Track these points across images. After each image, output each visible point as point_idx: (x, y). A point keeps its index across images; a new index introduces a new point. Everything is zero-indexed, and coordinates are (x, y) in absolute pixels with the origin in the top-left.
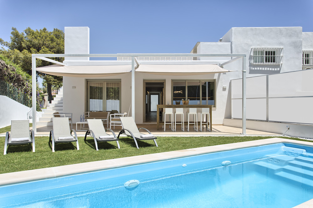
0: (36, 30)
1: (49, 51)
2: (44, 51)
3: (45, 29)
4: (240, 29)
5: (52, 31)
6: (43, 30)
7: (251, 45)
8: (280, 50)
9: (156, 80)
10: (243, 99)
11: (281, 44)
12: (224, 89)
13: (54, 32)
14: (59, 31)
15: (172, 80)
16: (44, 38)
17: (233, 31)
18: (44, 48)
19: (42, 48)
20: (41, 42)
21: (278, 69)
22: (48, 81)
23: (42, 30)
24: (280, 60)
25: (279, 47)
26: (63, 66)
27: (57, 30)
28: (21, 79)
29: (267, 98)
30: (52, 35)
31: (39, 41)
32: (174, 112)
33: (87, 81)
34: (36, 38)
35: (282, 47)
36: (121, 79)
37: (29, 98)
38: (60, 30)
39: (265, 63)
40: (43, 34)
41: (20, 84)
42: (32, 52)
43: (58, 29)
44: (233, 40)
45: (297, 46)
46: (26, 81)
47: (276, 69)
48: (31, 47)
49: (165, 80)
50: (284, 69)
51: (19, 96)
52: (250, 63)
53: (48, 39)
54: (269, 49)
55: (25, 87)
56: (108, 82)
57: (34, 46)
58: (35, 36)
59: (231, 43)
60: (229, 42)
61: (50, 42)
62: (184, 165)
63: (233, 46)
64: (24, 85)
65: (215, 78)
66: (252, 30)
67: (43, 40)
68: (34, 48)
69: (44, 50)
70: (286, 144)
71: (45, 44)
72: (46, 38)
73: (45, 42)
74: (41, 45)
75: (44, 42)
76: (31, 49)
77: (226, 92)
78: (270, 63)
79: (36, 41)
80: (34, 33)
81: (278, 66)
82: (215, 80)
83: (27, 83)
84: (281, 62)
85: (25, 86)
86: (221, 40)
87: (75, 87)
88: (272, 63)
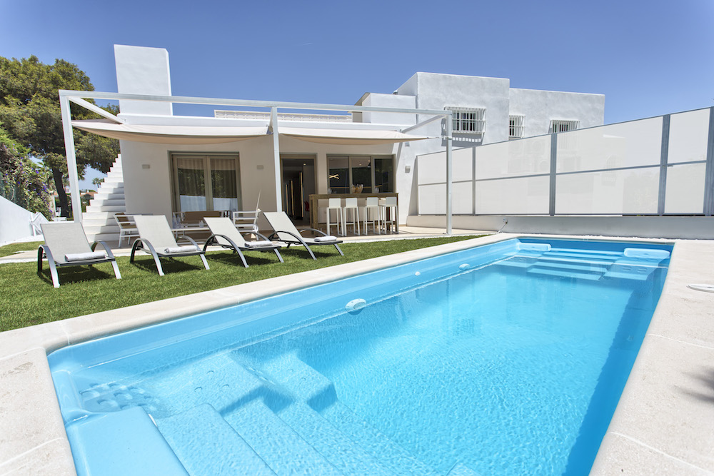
0: (14, 59)
1: (52, 105)
2: (39, 104)
3: (34, 60)
4: (428, 75)
5: (53, 63)
6: (31, 60)
7: (445, 103)
8: (482, 112)
9: (299, 155)
10: (447, 183)
11: (483, 102)
12: (407, 170)
13: (58, 66)
14: (68, 65)
15: (328, 156)
16: (35, 76)
17: (419, 78)
18: (37, 97)
19: (34, 96)
20: (30, 86)
21: (480, 140)
22: (56, 165)
23: (27, 59)
24: (482, 127)
25: (481, 107)
26: (119, 123)
27: (63, 62)
28: (8, 153)
29: (474, 180)
30: (53, 72)
31: (24, 83)
32: (343, 205)
33: (172, 155)
34: (15, 75)
35: (484, 108)
36: (239, 153)
37: (27, 193)
38: (71, 63)
39: (462, 132)
40: (32, 67)
41: (6, 164)
42: (10, 105)
43: (67, 62)
44: (419, 92)
45: (503, 107)
46: (17, 159)
47: (476, 141)
48: (5, 95)
49: (315, 156)
50: (486, 139)
51: (7, 189)
52: (442, 129)
53: (45, 78)
54: (468, 110)
55: (16, 172)
56: (215, 157)
57: (14, 92)
58: (14, 70)
59: (417, 97)
60: (413, 95)
61: (51, 86)
62: (417, 273)
63: (419, 101)
64: (16, 167)
65: (393, 153)
66: (445, 77)
67: (32, 80)
68: (14, 96)
69: (38, 101)
70: (522, 240)
71: (40, 90)
72: (40, 76)
73: (38, 86)
74: (30, 91)
75: (36, 84)
76: (6, 98)
77: (411, 175)
78: (469, 132)
79: (17, 83)
80: (10, 63)
81: (479, 136)
82: (393, 156)
83: (20, 163)
84: (483, 131)
85: (18, 168)
86: (395, 93)
87: (149, 167)
88: (472, 132)
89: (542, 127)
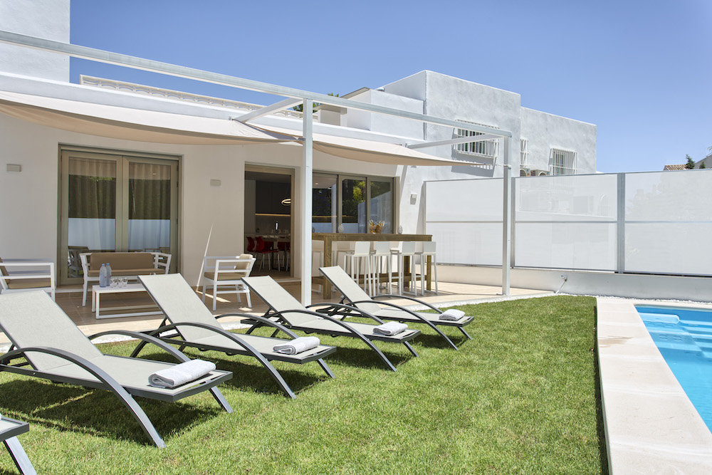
4: (438, 76)
7: (454, 114)
11: (495, 119)
12: (413, 201)
15: (314, 172)
17: (428, 78)
21: (491, 168)
33: (62, 152)
36: (181, 157)
39: (471, 153)
44: (428, 96)
45: (514, 127)
47: (488, 167)
52: (453, 148)
59: (425, 102)
60: (420, 99)
63: (428, 108)
65: (397, 175)
66: (456, 82)
77: (417, 208)
78: (478, 154)
81: (491, 162)
82: (396, 179)
84: (496, 155)
87: (19, 168)
88: (481, 155)
89: (543, 155)
